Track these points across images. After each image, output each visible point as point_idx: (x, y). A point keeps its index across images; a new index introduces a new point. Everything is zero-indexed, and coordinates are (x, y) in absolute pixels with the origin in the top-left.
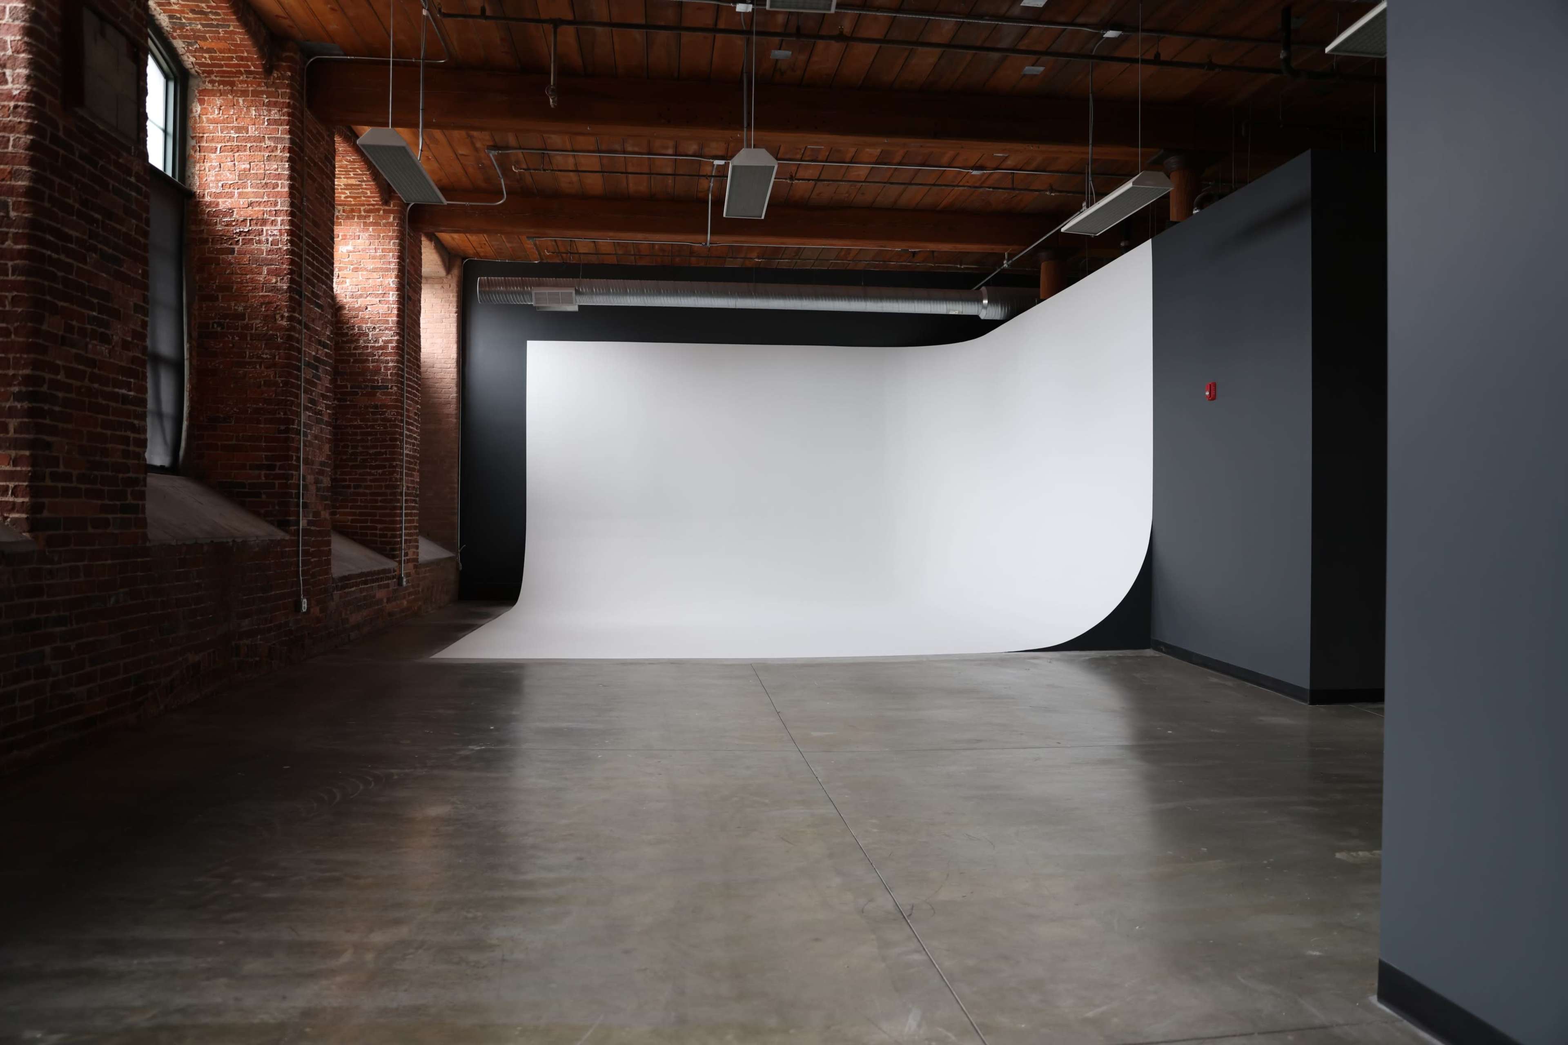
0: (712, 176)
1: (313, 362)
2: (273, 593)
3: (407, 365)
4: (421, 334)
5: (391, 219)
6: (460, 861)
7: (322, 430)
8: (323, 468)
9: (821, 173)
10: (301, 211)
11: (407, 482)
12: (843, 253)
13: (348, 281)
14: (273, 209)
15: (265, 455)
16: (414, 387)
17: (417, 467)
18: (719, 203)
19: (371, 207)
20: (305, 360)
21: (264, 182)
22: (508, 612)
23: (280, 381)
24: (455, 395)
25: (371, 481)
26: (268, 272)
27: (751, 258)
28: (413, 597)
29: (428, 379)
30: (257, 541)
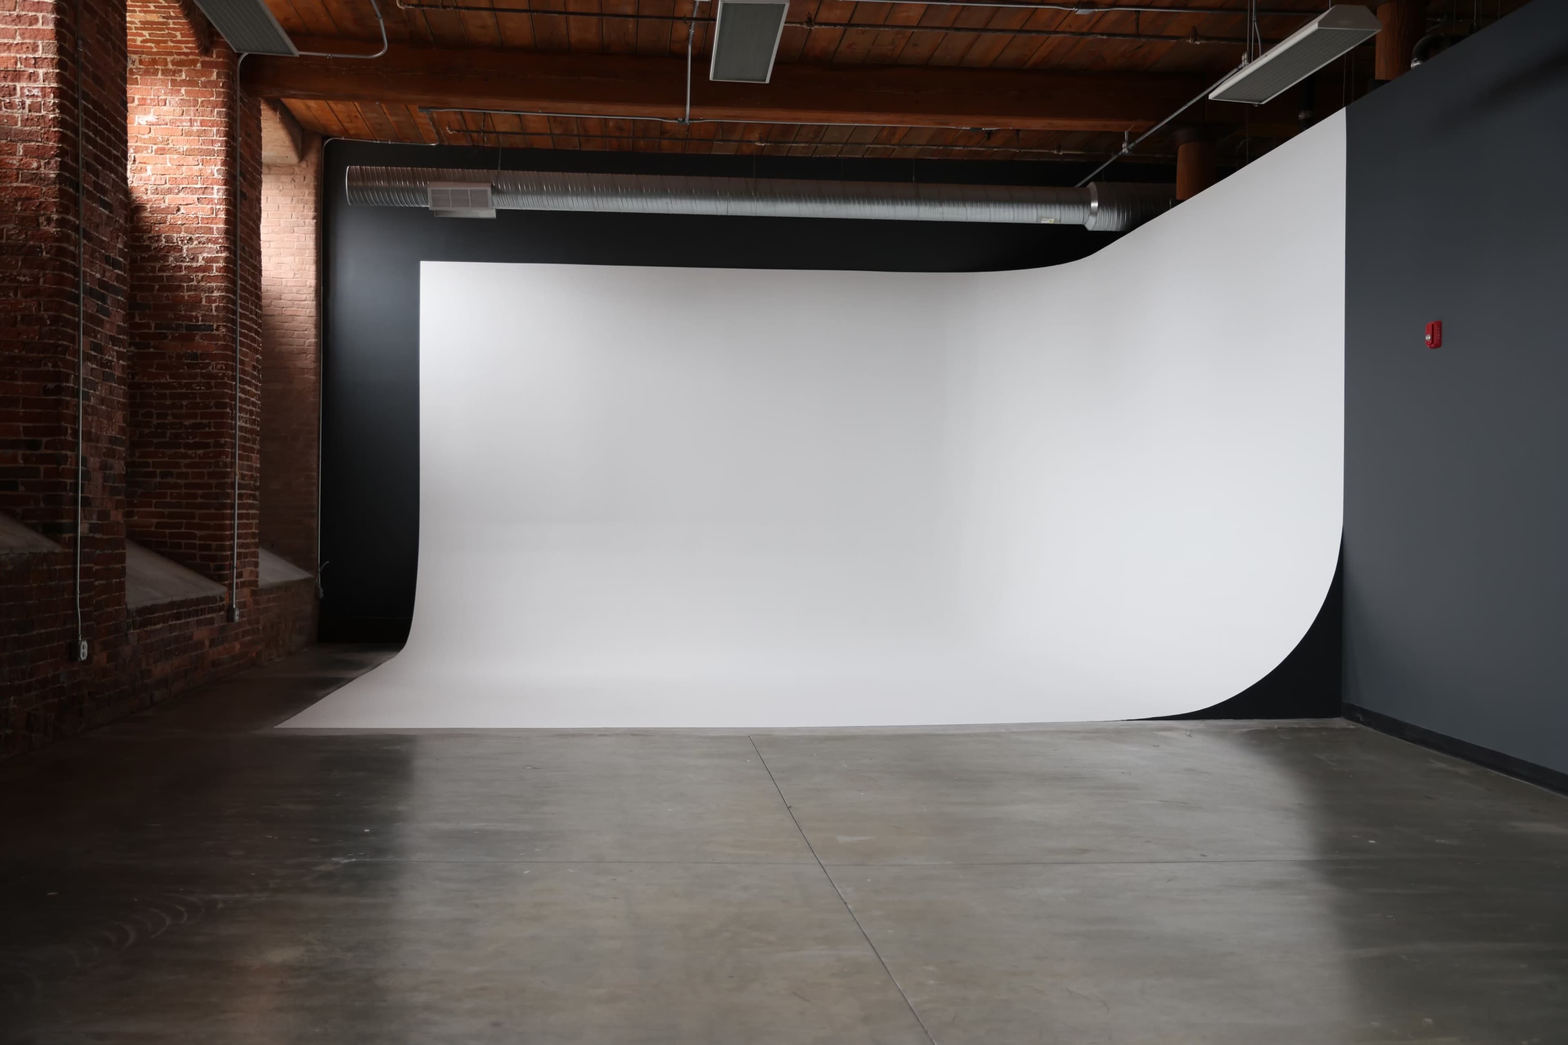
0: (692, 19)
1: (97, 288)
2: (35, 632)
3: (240, 295)
4: (262, 250)
5: (214, 76)
6: (317, 1030)
7: (111, 391)
8: (114, 447)
9: (853, 14)
10: (75, 61)
11: (241, 468)
12: (885, 133)
13: (149, 167)
14: (31, 56)
15: (24, 427)
16: (252, 327)
17: (257, 447)
18: (702, 58)
19: (183, 57)
20: (84, 285)
21: (15, 13)
22: (393, 659)
23: (46, 316)
24: (314, 340)
25: (187, 466)
26: (24, 152)
27: (751, 142)
28: (249, 638)
29: (272, 316)
30: (11, 556)
